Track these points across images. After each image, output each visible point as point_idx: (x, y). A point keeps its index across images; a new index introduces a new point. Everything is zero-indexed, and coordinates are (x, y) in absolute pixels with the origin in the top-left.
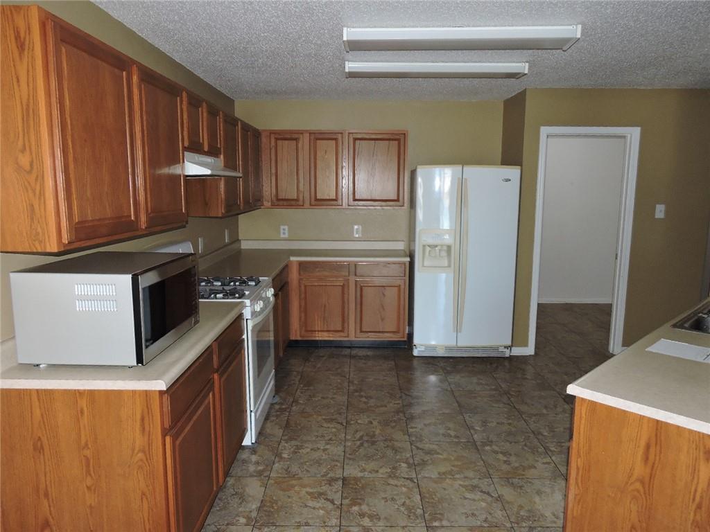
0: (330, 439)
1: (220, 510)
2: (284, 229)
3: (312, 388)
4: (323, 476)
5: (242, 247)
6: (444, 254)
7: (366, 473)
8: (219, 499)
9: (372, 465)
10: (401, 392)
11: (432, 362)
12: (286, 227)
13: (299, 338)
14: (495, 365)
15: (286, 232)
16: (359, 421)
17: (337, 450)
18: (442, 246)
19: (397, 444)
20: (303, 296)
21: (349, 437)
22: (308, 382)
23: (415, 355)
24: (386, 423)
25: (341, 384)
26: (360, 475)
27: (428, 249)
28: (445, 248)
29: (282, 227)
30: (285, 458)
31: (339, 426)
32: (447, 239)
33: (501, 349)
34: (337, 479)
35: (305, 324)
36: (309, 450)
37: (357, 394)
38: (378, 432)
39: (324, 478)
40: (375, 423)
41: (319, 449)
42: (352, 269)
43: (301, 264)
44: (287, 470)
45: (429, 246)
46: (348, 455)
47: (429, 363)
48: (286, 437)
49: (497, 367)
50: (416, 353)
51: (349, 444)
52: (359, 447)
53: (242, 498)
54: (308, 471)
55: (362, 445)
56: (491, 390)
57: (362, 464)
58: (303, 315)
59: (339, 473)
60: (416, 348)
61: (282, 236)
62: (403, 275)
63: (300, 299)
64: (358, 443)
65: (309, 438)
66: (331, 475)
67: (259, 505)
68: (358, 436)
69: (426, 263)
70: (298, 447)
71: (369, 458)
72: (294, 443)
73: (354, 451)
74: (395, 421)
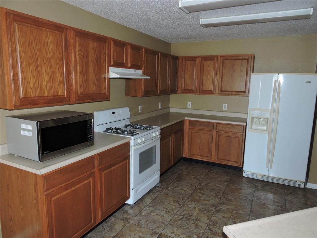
0: (169, 212)
1: (99, 232)
2: (189, 104)
3: (179, 183)
4: (152, 230)
5: (170, 111)
6: (264, 123)
7: (173, 235)
8: (103, 227)
9: (179, 231)
10: (223, 195)
11: (253, 181)
12: (190, 103)
13: (187, 157)
14: (290, 192)
15: (190, 105)
16: (189, 206)
17: (168, 218)
18: (264, 118)
19: (200, 224)
20: (190, 137)
21: (178, 213)
22: (180, 178)
23: (244, 176)
24: (202, 211)
25: (194, 184)
26: (170, 235)
27: (255, 120)
28: (266, 120)
29: (188, 103)
30: (142, 215)
31: (178, 206)
32: (267, 115)
33: (298, 183)
34: (156, 233)
35: (190, 150)
36: (155, 214)
37: (199, 191)
38: (195, 214)
39: (151, 231)
40: (197, 209)
41: (160, 215)
42: (215, 126)
43: (190, 121)
44: (139, 222)
45: (256, 118)
46: (171, 222)
47: (249, 182)
48: (150, 205)
49: (291, 193)
50: (244, 175)
51: (176, 216)
52: (179, 220)
53: (111, 228)
54: (147, 225)
55: (182, 218)
56: (278, 206)
57: (175, 229)
58: (190, 146)
59: (159, 231)
60: (244, 172)
61: (188, 107)
62: (242, 132)
64: (181, 217)
65: (160, 208)
66: (156, 230)
67: (115, 235)
68: (183, 213)
69: (253, 127)
70: (152, 211)
71: (180, 227)
72: (152, 208)
73: (176, 221)
74: (208, 211)
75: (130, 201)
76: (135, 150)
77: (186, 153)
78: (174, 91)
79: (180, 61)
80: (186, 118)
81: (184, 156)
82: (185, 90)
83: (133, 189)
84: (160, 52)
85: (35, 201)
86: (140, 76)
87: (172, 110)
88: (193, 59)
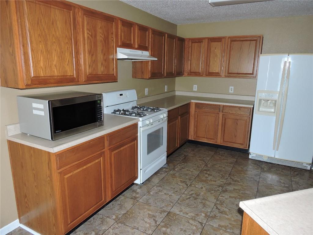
0: (176, 191)
1: (109, 210)
2: (195, 87)
3: (186, 164)
4: (160, 208)
5: (176, 94)
6: (272, 105)
7: (182, 213)
8: (112, 205)
9: (188, 210)
10: (229, 176)
11: (259, 163)
12: (196, 86)
13: (193, 140)
14: (296, 173)
15: (196, 88)
16: (196, 186)
17: (176, 197)
18: (272, 100)
19: (207, 203)
20: (196, 119)
21: (186, 192)
22: (186, 160)
23: (250, 158)
24: (209, 190)
25: (200, 165)
26: (178, 213)
27: (263, 102)
28: (274, 102)
29: (194, 86)
30: (151, 194)
31: (186, 186)
32: (276, 97)
33: (305, 165)
34: (165, 211)
35: (196, 132)
36: (163, 193)
37: (205, 172)
38: (202, 193)
39: (160, 209)
40: (204, 189)
41: (168, 194)
42: (221, 109)
43: (196, 104)
44: (147, 201)
45: (264, 100)
46: (179, 201)
47: (255, 164)
48: (158, 185)
49: (297, 175)
50: (250, 157)
51: (183, 196)
52: (187, 199)
53: (121, 206)
54: (156, 203)
55: (189, 198)
56: (285, 187)
57: (183, 208)
58: (196, 128)
59: (168, 209)
60: (250, 154)
61: (194, 90)
62: (249, 115)
63: (195, 121)
64: (189, 196)
65: (167, 188)
66: (165, 209)
67: (125, 212)
68: (191, 193)
69: (261, 109)
70: (160, 191)
71: (188, 205)
72: (160, 188)
73: (184, 200)
74: (215, 190)
75: (138, 181)
76: (143, 131)
77: (192, 136)
78: (180, 73)
79: (186, 43)
80: (192, 101)
81: (189, 139)
82: (191, 72)
83: (141, 169)
84: (167, 33)
85: (48, 178)
86: (148, 57)
87: (178, 93)
88: (199, 41)
